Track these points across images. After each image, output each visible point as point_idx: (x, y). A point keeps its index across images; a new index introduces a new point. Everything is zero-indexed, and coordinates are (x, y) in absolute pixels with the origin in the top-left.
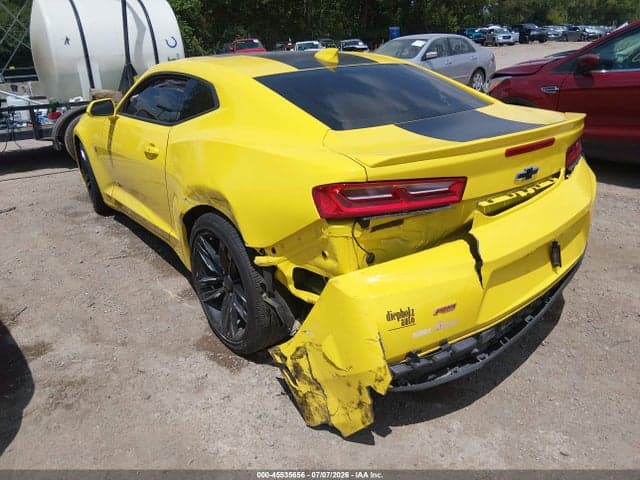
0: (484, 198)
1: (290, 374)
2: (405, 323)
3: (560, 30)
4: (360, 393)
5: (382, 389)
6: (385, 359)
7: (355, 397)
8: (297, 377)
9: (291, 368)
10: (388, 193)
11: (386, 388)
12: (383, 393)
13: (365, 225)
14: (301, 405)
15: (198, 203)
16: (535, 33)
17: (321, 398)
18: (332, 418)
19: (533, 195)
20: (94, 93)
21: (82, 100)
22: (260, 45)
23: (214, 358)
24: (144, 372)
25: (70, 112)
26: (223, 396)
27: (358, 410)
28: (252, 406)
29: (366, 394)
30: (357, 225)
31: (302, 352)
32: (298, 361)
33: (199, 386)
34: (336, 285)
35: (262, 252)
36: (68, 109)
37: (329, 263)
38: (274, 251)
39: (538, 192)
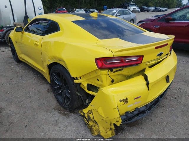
0: (148, 62)
1: (86, 119)
2: (125, 103)
3: (153, 8)
4: (111, 126)
5: (118, 124)
6: (119, 115)
7: (109, 126)
8: (89, 120)
9: (87, 117)
10: (119, 61)
11: (120, 124)
12: (119, 126)
13: (112, 71)
14: (91, 129)
15: (53, 62)
16: (146, 9)
17: (97, 127)
18: (101, 133)
19: (162, 61)
20: (15, 24)
21: (11, 26)
22: (65, 9)
23: (60, 113)
24: (37, 118)
25: (7, 29)
26: (65, 126)
27: (110, 131)
28: (75, 130)
29: (113, 126)
30: (109, 71)
31: (90, 112)
32: (89, 115)
33: (56, 123)
34: (102, 90)
35: (77, 79)
36: (6, 28)
37: (99, 83)
38: (80, 78)
39: (163, 60)
